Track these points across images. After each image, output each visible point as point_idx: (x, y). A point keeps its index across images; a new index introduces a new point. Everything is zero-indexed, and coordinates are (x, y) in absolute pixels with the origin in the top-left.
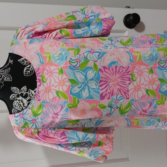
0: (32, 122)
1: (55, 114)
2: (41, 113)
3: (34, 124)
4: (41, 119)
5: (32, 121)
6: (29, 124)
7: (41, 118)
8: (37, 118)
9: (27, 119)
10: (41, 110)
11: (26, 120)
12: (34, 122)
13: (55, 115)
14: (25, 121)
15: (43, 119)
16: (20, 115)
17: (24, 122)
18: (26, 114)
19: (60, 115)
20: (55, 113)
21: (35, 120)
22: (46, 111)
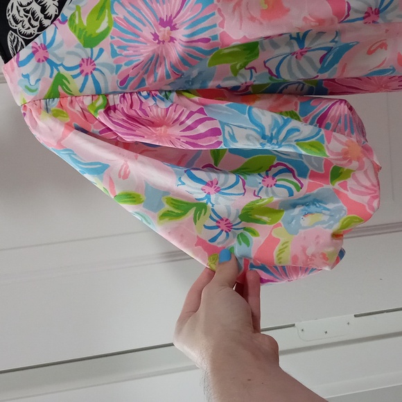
0: (82, 72)
1: (163, 23)
2: (108, 29)
3: (90, 76)
4: (114, 54)
5: (80, 65)
6: (70, 79)
7: (112, 47)
8: (96, 50)
9: (62, 65)
10: (106, 19)
11: (61, 68)
12: (88, 69)
13: (162, 29)
14: (56, 72)
15: (118, 50)
16: (34, 53)
17: (51, 76)
18: (55, 45)
19: (183, 23)
20: (161, 20)
21: (90, 61)
22: (125, 19)
